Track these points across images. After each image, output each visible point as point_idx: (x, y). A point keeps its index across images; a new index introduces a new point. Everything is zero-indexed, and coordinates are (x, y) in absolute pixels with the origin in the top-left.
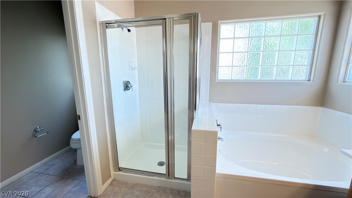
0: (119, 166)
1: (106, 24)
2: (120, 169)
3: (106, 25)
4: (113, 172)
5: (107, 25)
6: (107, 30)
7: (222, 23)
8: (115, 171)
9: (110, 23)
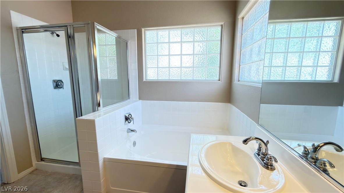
0: (42, 157)
1: (22, 29)
2: (42, 160)
3: (22, 31)
4: (35, 162)
5: (24, 30)
6: (24, 34)
7: (146, 30)
8: (37, 161)
9: (26, 29)
